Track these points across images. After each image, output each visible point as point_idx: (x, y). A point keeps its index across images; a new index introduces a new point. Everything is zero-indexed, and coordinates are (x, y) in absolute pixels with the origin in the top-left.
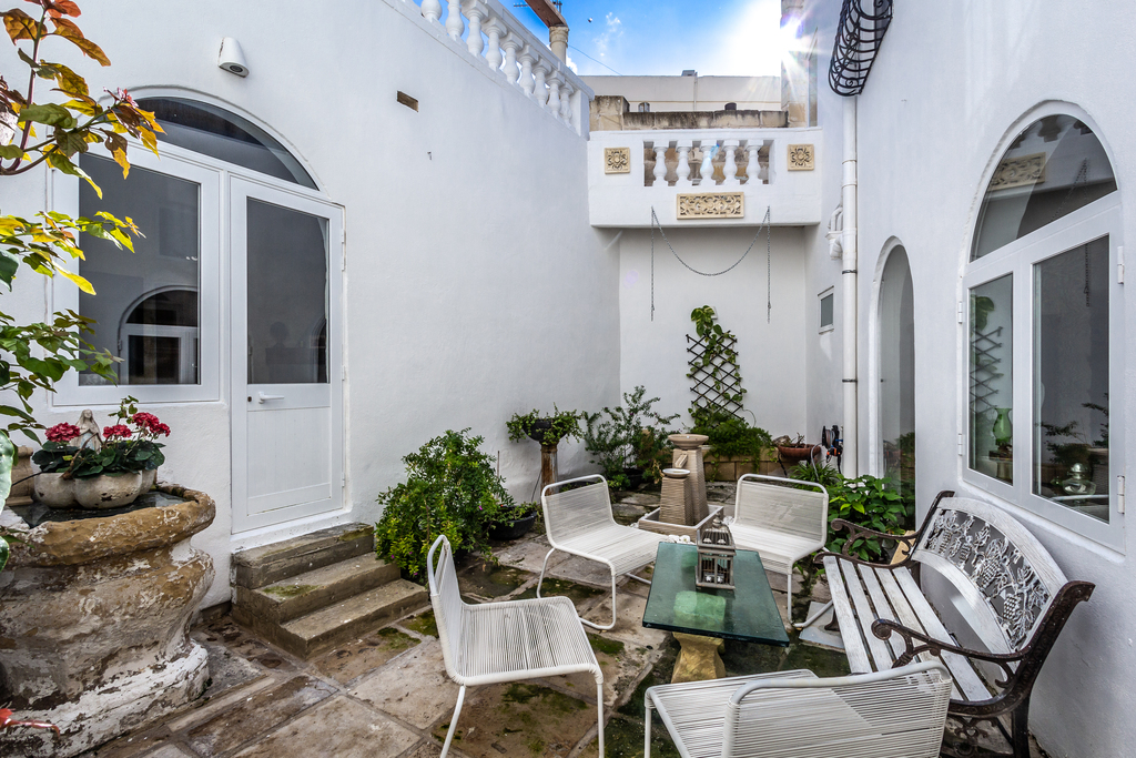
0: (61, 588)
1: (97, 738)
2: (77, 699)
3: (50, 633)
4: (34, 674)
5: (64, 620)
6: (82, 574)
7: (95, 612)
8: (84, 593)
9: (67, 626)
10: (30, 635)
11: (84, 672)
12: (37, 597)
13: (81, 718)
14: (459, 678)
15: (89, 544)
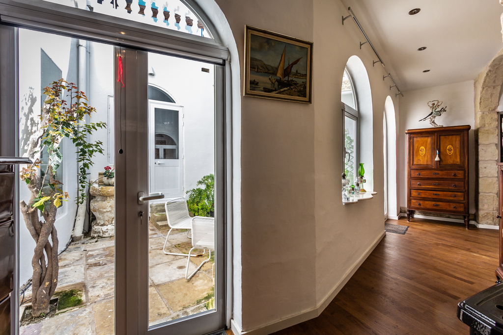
0: (104, 201)
1: (111, 235)
2: (107, 225)
3: (101, 210)
4: (100, 219)
5: (104, 207)
6: (108, 198)
7: (110, 207)
8: (108, 202)
9: (105, 208)
10: (98, 209)
11: (109, 220)
12: (100, 202)
13: (107, 229)
14: (170, 226)
15: (108, 192)
